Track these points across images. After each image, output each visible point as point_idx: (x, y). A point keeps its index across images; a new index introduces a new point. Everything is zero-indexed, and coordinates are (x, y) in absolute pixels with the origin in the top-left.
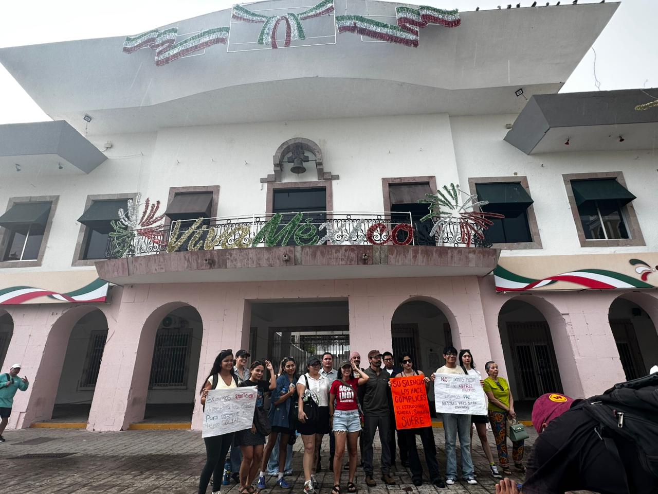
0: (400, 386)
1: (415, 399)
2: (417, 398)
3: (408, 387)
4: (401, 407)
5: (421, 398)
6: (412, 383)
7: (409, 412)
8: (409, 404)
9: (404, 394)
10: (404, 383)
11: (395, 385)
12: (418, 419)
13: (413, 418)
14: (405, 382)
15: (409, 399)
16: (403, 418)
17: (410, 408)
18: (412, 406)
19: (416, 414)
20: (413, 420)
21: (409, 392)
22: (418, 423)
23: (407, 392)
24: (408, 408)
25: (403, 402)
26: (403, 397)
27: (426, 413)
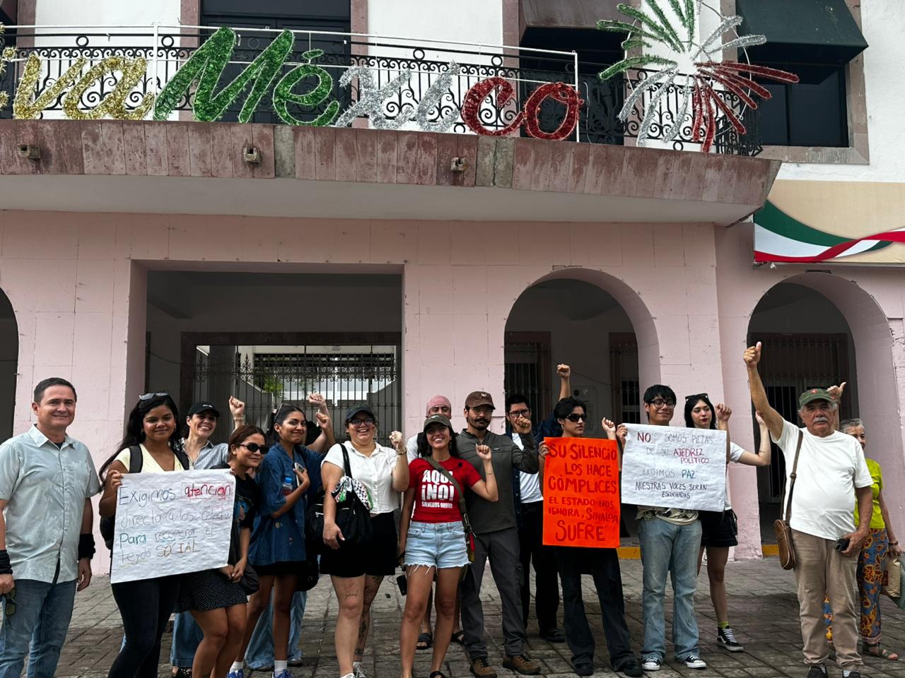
0: (564, 456)
1: (592, 487)
2: (597, 486)
3: (581, 461)
4: (559, 500)
5: (607, 487)
6: (593, 454)
7: (576, 511)
8: (578, 495)
9: (571, 473)
10: (575, 452)
11: (554, 453)
12: (592, 530)
13: (582, 527)
14: (576, 449)
15: (580, 486)
16: (561, 523)
17: (578, 504)
18: (584, 500)
19: (590, 519)
20: (582, 530)
21: (581, 472)
22: (593, 538)
23: (578, 471)
24: (574, 504)
25: (566, 489)
26: (568, 480)
27: (611, 520)
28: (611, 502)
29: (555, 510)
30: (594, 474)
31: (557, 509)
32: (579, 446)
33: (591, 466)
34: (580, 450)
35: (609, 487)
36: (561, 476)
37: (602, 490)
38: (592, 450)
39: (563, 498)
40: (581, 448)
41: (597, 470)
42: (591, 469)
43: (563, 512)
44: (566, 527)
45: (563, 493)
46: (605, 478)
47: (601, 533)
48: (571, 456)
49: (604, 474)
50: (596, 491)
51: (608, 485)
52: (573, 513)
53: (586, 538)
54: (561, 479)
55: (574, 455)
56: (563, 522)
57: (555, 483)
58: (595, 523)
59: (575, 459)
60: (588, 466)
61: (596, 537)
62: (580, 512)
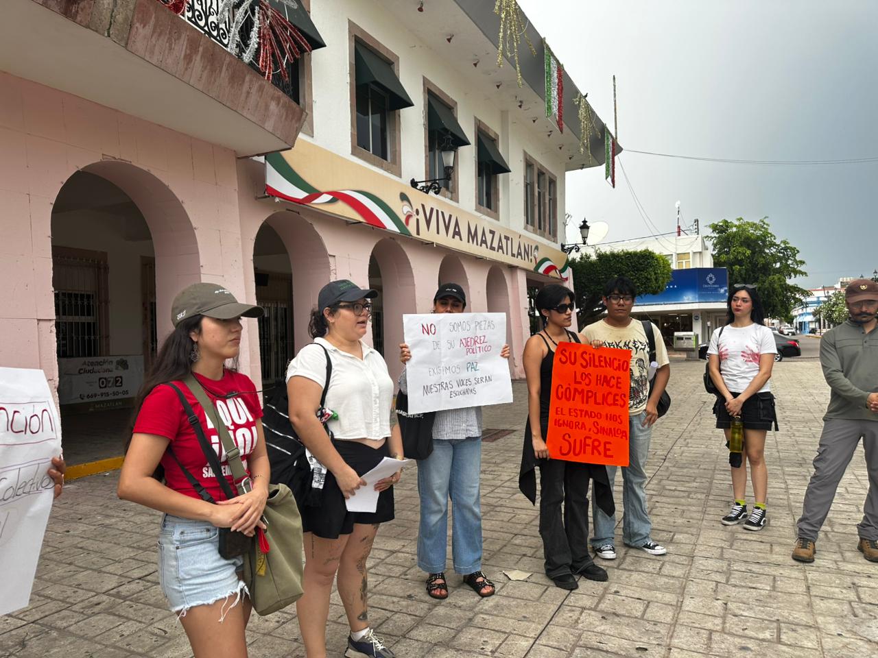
0: (574, 364)
1: (599, 399)
2: (605, 398)
3: (590, 370)
4: (566, 411)
5: (615, 400)
6: (603, 364)
7: (583, 424)
8: (585, 407)
9: (580, 383)
10: (585, 360)
11: (564, 359)
12: (599, 445)
13: (589, 441)
14: (587, 357)
15: (588, 397)
16: (567, 437)
17: (585, 416)
18: (591, 412)
19: (597, 433)
20: (589, 445)
21: (590, 381)
22: (600, 454)
23: (587, 381)
24: (581, 416)
25: (573, 400)
26: (576, 390)
27: (620, 436)
28: (619, 416)
29: (561, 422)
30: (603, 385)
31: (564, 422)
32: (590, 354)
33: (601, 376)
34: (590, 358)
35: (617, 400)
36: (569, 385)
37: (609, 403)
38: (601, 359)
39: (570, 409)
40: (592, 356)
41: (606, 381)
42: (600, 380)
43: (569, 425)
44: (572, 441)
45: (571, 404)
46: (614, 390)
47: (609, 450)
48: (582, 364)
49: (613, 385)
50: (603, 404)
51: (617, 398)
52: (580, 426)
53: (593, 453)
54: (569, 388)
55: (584, 364)
56: (569, 435)
57: (562, 393)
58: (603, 438)
59: (585, 367)
60: (597, 376)
61: (603, 454)
62: (588, 427)
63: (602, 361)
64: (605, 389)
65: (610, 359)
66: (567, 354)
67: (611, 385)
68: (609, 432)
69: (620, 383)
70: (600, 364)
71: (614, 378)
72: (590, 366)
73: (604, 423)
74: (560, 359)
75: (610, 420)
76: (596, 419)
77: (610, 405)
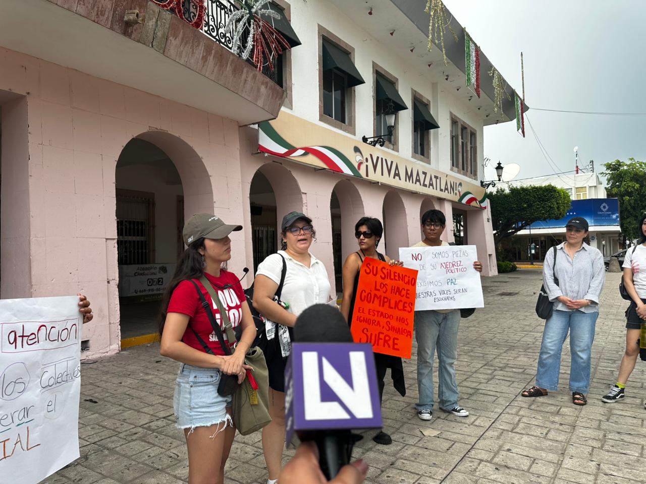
0: (375, 275)
1: (393, 305)
2: (397, 304)
3: (387, 281)
4: (366, 311)
5: (404, 307)
6: (397, 278)
7: (379, 322)
8: (381, 309)
9: (379, 290)
10: (384, 273)
11: (368, 271)
12: (389, 340)
13: (382, 336)
14: (385, 271)
15: (384, 302)
16: (365, 330)
17: (380, 316)
18: (386, 314)
19: (388, 330)
20: (381, 339)
21: (387, 290)
22: (389, 347)
23: (384, 289)
24: (378, 316)
25: (373, 303)
26: (375, 295)
27: (406, 334)
28: (407, 319)
29: (362, 319)
30: (396, 294)
31: (364, 318)
32: (387, 270)
33: (395, 287)
34: (388, 272)
35: (406, 307)
36: (371, 291)
37: (400, 308)
39: (369, 310)
40: (389, 271)
41: (398, 291)
42: (394, 290)
43: (367, 321)
44: (369, 335)
45: (371, 306)
46: (404, 299)
47: (397, 344)
48: (381, 276)
49: (404, 295)
50: (395, 309)
51: (406, 305)
52: (376, 323)
53: (384, 346)
54: (370, 293)
55: (383, 276)
56: (367, 329)
57: (365, 296)
58: (393, 335)
59: (384, 279)
60: (392, 286)
61: (391, 347)
62: (382, 324)
63: (396, 276)
64: (397, 297)
65: (402, 275)
66: (371, 267)
67: (402, 294)
68: (398, 331)
69: (409, 294)
70: (394, 277)
71: (404, 290)
72: (387, 278)
73: (394, 323)
74: (365, 270)
75: (400, 321)
76: (388, 320)
77: (400, 310)
